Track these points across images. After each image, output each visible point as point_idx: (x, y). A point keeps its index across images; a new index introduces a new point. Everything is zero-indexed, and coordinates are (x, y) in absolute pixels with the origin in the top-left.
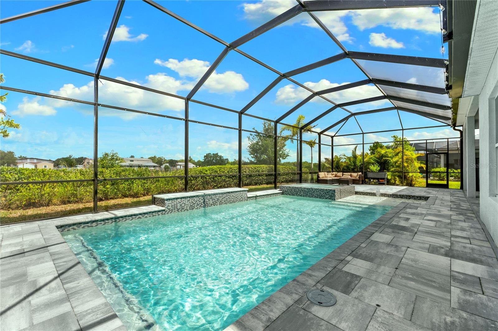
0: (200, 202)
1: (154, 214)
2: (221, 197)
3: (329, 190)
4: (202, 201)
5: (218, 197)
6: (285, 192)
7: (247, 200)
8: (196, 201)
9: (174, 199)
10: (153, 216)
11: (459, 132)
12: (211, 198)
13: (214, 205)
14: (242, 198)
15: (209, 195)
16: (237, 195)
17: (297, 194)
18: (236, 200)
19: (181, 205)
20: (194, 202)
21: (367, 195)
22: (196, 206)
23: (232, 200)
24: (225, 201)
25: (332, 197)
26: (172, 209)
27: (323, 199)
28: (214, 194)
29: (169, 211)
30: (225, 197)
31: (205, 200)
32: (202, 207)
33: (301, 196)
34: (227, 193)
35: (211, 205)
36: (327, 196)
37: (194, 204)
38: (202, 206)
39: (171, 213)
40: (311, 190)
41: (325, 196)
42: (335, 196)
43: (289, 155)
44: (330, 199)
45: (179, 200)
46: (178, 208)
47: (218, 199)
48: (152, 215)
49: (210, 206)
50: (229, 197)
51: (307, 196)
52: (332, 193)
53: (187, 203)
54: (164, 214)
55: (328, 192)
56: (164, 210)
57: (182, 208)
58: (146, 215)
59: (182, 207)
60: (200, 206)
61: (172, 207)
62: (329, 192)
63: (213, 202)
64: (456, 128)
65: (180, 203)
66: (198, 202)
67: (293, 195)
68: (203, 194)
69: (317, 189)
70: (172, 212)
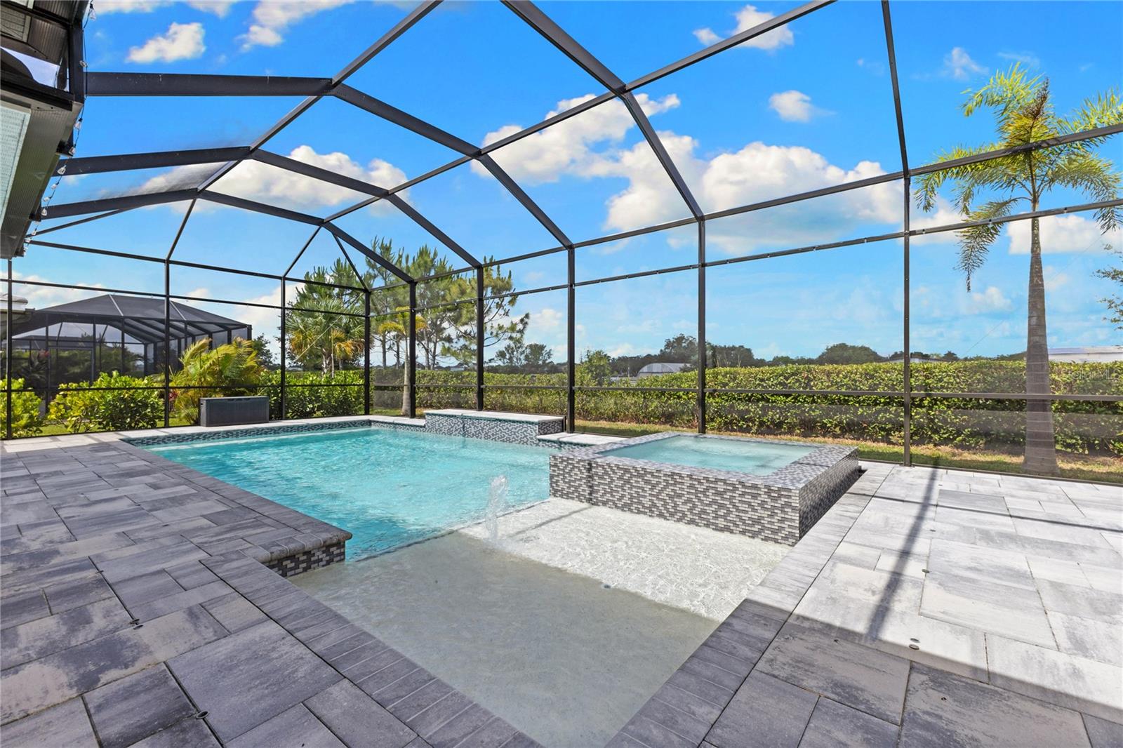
0: (458, 426)
2: (487, 426)
4: (461, 426)
5: (483, 425)
7: (537, 445)
8: (455, 423)
12: (473, 425)
13: (477, 437)
14: (526, 436)
15: (471, 418)
16: (516, 429)
18: (514, 438)
23: (507, 436)
28: (478, 419)
30: (493, 428)
31: (465, 424)
35: (473, 435)
37: (452, 427)
38: (461, 433)
49: (470, 437)
60: (458, 433)
63: (475, 432)
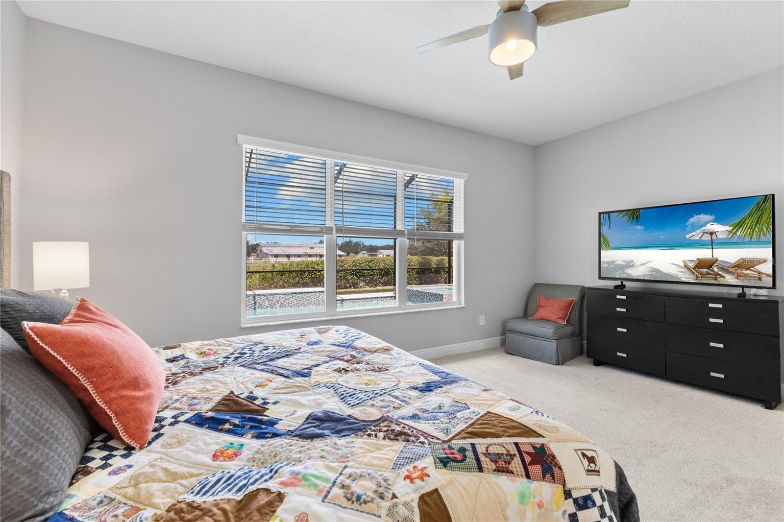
2: (282, 298)
5: (277, 298)
12: (267, 299)
13: (272, 308)
14: (318, 300)
15: (264, 296)
16: (309, 297)
18: (308, 303)
23: (302, 302)
24: (288, 304)
28: (272, 295)
30: (288, 299)
31: (257, 300)
34: (293, 293)
47: (278, 301)
49: (264, 308)
50: (296, 299)
63: (270, 304)
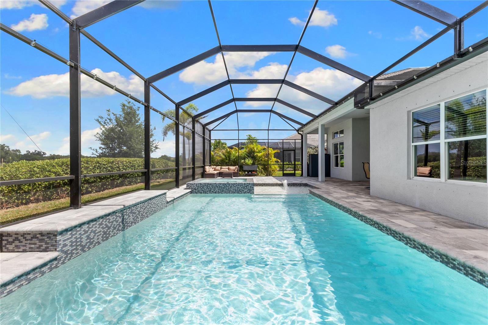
0: (117, 222)
1: (31, 276)
3: (248, 184)
4: (120, 220)
6: (194, 191)
7: (167, 206)
8: (112, 222)
9: (76, 227)
10: (29, 281)
11: (300, 136)
12: (131, 212)
13: (135, 223)
14: (162, 204)
15: (129, 208)
16: (158, 202)
17: (210, 191)
18: (157, 208)
19: (88, 237)
20: (109, 225)
21: (263, 186)
22: (113, 232)
23: (154, 209)
24: (146, 213)
25: (251, 190)
26: (72, 250)
27: (241, 193)
28: (135, 205)
29: (65, 258)
31: (123, 217)
32: (120, 230)
33: (216, 193)
35: (132, 223)
36: (246, 190)
37: (109, 228)
38: (120, 228)
39: (69, 260)
40: (228, 186)
41: (243, 190)
42: (254, 190)
43: (158, 147)
44: (249, 193)
45: (85, 227)
46: (83, 244)
47: (139, 212)
48: (26, 280)
49: (130, 226)
51: (223, 192)
52: (251, 187)
53: (98, 230)
54: (56, 267)
55: (246, 186)
56: (55, 259)
57: (89, 242)
58: (10, 287)
59: (91, 239)
60: (117, 230)
61: (71, 246)
62: (248, 185)
63: (133, 219)
64: (300, 132)
65: (86, 232)
66: (115, 223)
67: (205, 192)
68: (122, 207)
69: (235, 184)
70: (72, 256)
